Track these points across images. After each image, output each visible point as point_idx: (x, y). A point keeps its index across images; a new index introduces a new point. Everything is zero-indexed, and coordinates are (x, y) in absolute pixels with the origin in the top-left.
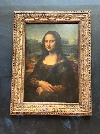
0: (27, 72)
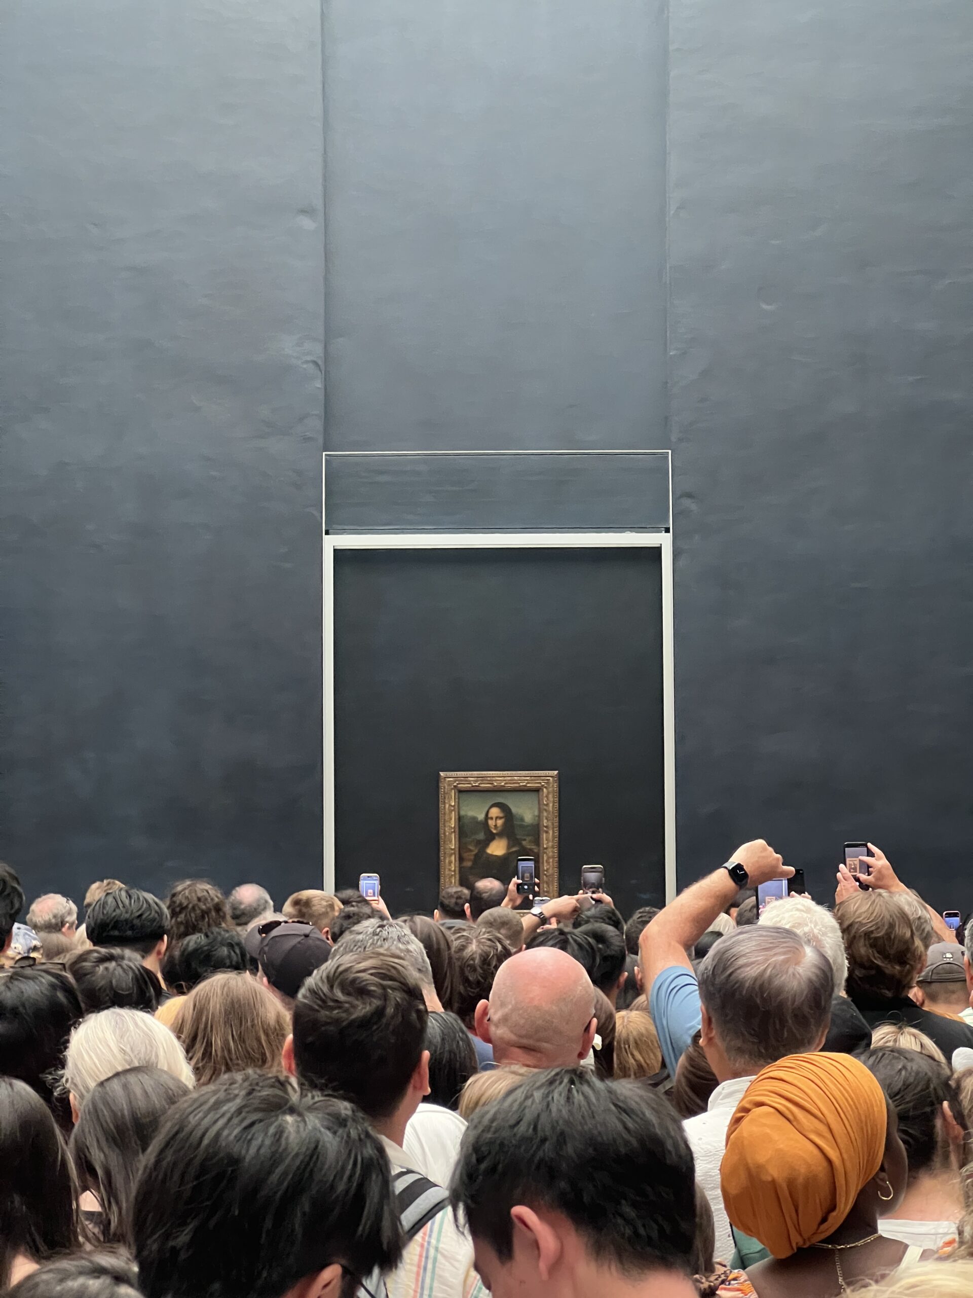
0: (462, 865)
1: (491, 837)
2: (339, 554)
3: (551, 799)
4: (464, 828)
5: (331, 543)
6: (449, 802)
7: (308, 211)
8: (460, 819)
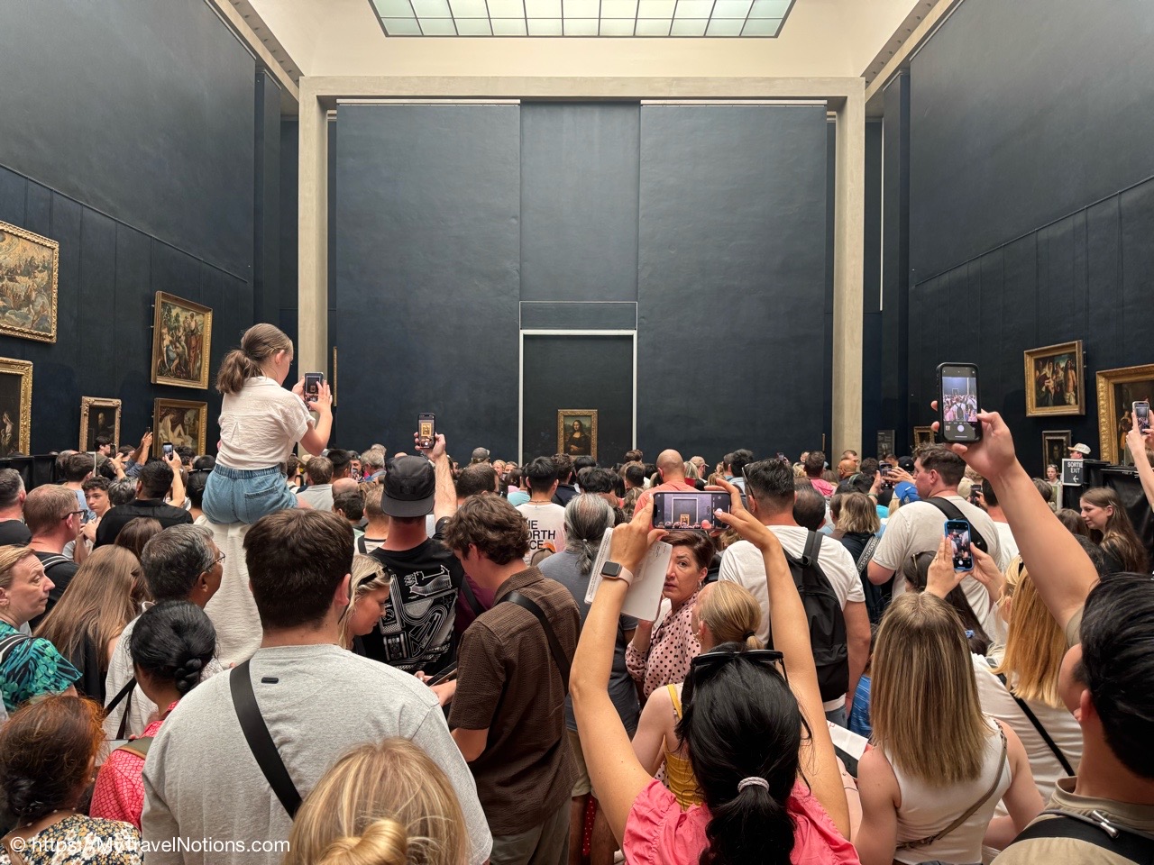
0: (565, 441)
1: (575, 431)
2: (525, 336)
3: (595, 419)
4: (566, 428)
5: (522, 332)
6: (561, 419)
7: (515, 217)
8: (564, 425)
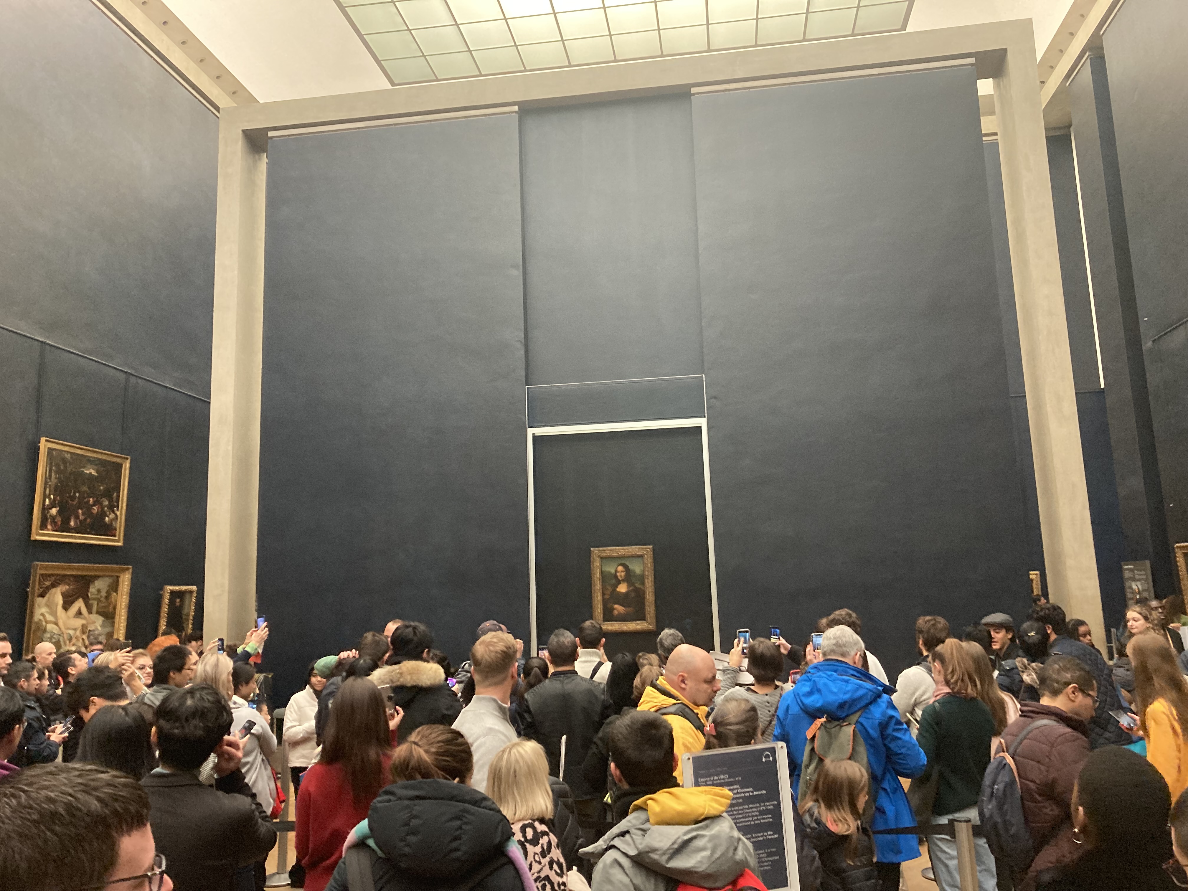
0: (604, 598)
3: (649, 561)
6: (597, 563)
8: (602, 573)
